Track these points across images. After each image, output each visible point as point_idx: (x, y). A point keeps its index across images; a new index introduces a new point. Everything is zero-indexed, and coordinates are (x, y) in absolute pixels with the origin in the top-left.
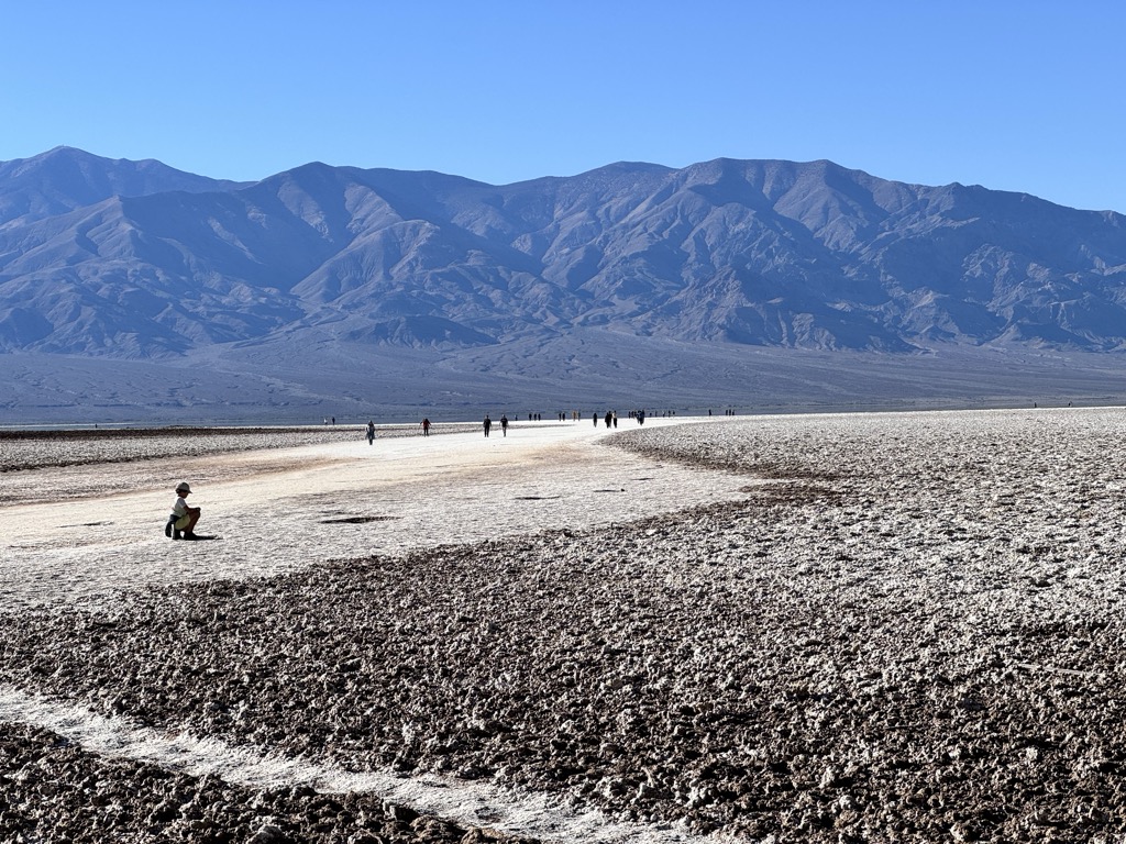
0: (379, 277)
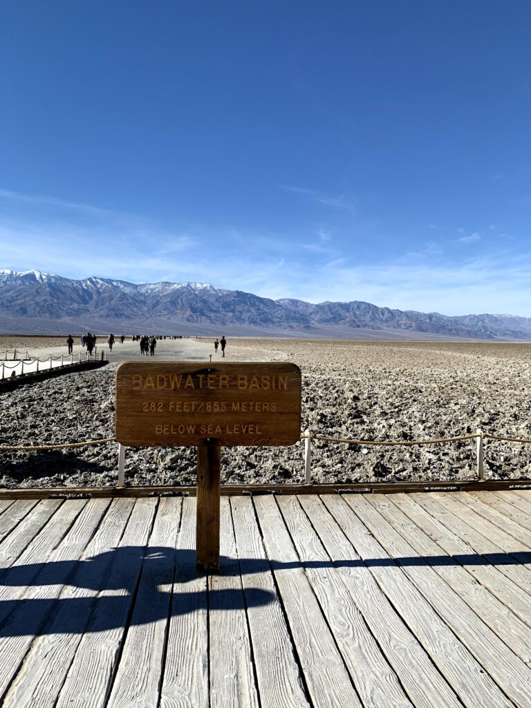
0: (108, 303)
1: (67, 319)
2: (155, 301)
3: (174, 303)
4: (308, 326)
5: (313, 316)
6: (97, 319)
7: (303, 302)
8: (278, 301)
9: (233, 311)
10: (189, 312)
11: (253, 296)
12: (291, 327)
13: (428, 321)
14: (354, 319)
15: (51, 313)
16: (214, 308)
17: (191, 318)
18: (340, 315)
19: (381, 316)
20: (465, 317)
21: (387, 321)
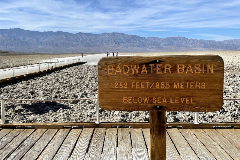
0: (85, 42)
1: (72, 48)
2: (102, 40)
3: (109, 40)
4: (160, 47)
5: (162, 43)
6: (82, 48)
7: (157, 38)
8: (148, 38)
9: (130, 43)
10: (114, 44)
11: (138, 36)
12: (153, 48)
13: (209, 43)
14: (178, 43)
15: (66, 46)
16: (124, 42)
17: (115, 46)
18: (172, 42)
19: (189, 42)
20: (225, 41)
21: (192, 44)
